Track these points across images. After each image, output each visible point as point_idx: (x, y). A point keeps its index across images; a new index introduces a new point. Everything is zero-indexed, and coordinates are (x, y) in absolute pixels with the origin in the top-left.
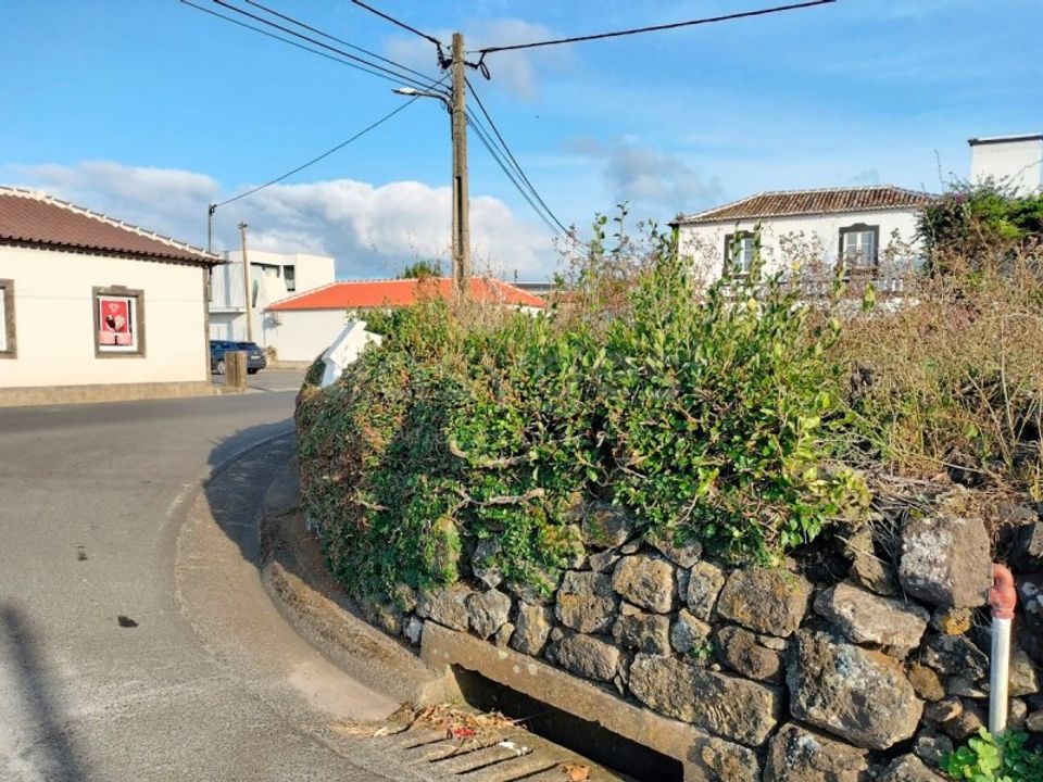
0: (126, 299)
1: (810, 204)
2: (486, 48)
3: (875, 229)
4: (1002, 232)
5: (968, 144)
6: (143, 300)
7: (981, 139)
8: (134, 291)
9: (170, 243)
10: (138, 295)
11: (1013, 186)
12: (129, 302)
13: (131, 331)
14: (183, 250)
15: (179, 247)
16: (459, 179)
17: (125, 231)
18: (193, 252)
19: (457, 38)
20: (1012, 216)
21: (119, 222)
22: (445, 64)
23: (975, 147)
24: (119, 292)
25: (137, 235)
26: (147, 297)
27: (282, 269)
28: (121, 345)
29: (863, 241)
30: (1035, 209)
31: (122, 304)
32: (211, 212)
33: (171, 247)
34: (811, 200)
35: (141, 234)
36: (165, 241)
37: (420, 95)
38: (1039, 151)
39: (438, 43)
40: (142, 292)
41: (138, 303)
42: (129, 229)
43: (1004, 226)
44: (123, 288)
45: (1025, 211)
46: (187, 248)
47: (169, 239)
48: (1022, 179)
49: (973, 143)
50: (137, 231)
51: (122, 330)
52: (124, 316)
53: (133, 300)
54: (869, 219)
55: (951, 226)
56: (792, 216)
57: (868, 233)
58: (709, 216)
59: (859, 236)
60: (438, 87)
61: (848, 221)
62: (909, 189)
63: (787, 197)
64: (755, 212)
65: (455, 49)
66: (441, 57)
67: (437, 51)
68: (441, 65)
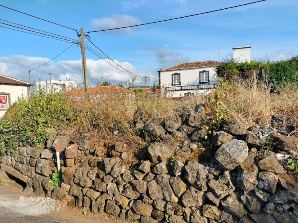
0: (5, 96)
1: (193, 66)
2: (89, 32)
3: (208, 72)
4: (234, 72)
5: (232, 49)
6: (10, 96)
7: (236, 48)
8: (7, 93)
9: (18, 80)
10: (8, 94)
11: (237, 60)
12: (6, 96)
13: (7, 103)
14: (22, 82)
15: (21, 81)
16: (84, 63)
17: (6, 78)
18: (24, 83)
19: (82, 29)
20: (237, 68)
21: (4, 75)
22: (79, 36)
23: (234, 50)
24: (3, 94)
25: (9, 79)
26: (11, 95)
27: (62, 85)
28: (4, 107)
29: (205, 75)
30: (242, 66)
31: (4, 97)
32: (29, 72)
33: (18, 81)
34: (193, 65)
35: (10, 78)
36: (17, 80)
37: (74, 43)
38: (250, 51)
39: (76, 31)
40: (10, 93)
41: (8, 96)
42: (7, 77)
43: (235, 70)
44: (4, 93)
45: (240, 67)
46: (23, 82)
47: (18, 79)
48: (239, 58)
49: (234, 49)
50: (9, 78)
51: (4, 103)
52: (5, 100)
53: (7, 96)
54: (206, 69)
55: (222, 71)
56: (189, 69)
57: (206, 73)
58: (168, 69)
59: (204, 73)
60: (78, 42)
61: (201, 70)
62: (217, 61)
63: (188, 64)
64: (180, 68)
65: (81, 32)
66: (78, 34)
67: (77, 33)
68: (78, 36)
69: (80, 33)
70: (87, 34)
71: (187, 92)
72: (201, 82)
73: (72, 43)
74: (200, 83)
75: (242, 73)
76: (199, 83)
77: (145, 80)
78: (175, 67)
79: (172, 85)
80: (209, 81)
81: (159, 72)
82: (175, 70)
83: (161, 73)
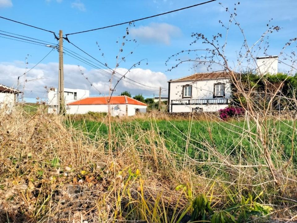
1: (207, 77)
2: (67, 34)
3: (224, 84)
5: (256, 59)
7: (259, 57)
16: (60, 70)
18: (12, 90)
22: (58, 39)
23: (258, 60)
27: (74, 93)
29: (221, 88)
39: (54, 33)
43: (252, 83)
45: (258, 79)
54: (222, 81)
57: (222, 85)
58: (179, 80)
59: (219, 86)
61: (215, 82)
63: (203, 74)
64: (192, 79)
65: (60, 34)
66: (56, 37)
67: (54, 35)
68: (56, 39)
69: (58, 36)
70: (65, 37)
71: (195, 106)
72: (215, 95)
73: (50, 47)
74: (214, 97)
75: (261, 87)
76: (212, 97)
77: (160, 91)
78: (188, 77)
79: (183, 98)
80: (224, 95)
81: (169, 83)
82: (186, 81)
83: (171, 84)
